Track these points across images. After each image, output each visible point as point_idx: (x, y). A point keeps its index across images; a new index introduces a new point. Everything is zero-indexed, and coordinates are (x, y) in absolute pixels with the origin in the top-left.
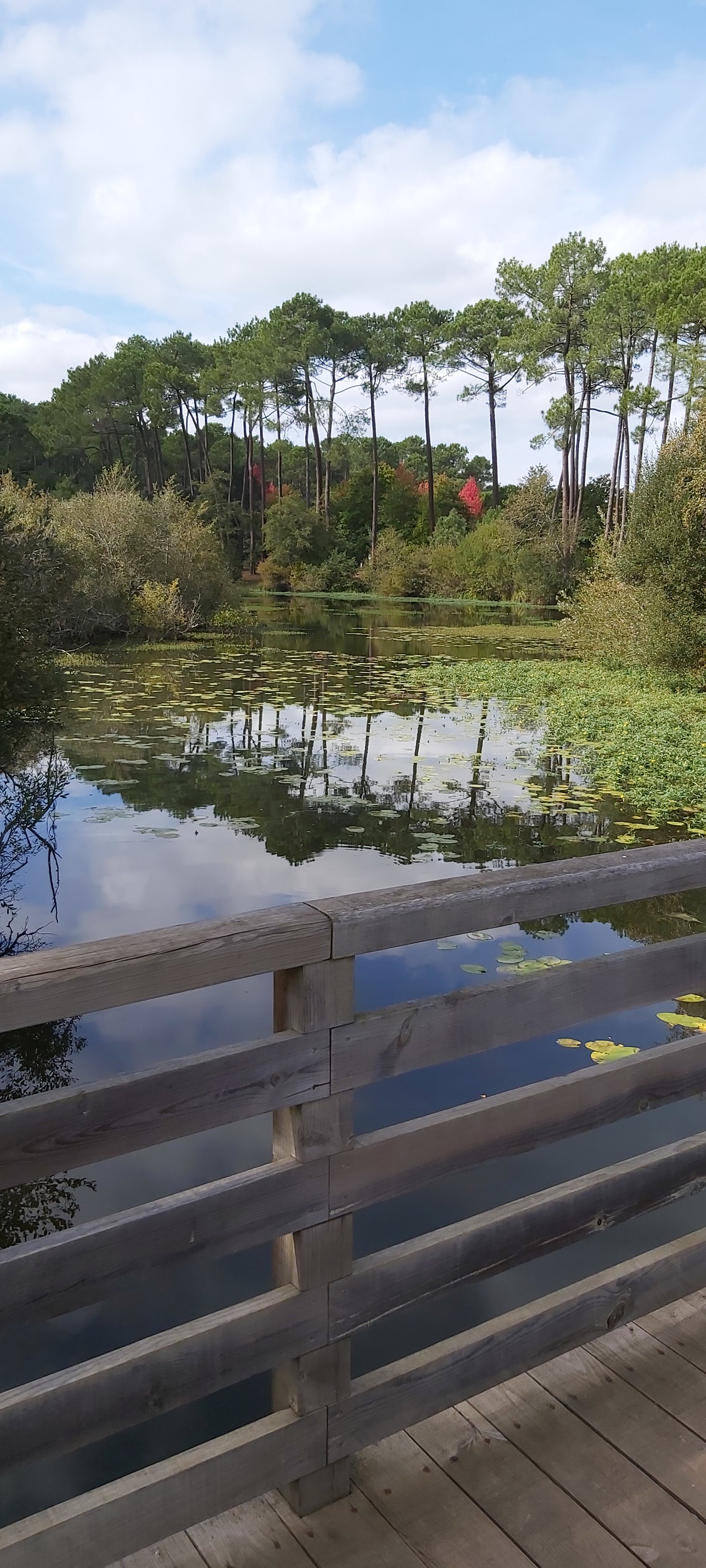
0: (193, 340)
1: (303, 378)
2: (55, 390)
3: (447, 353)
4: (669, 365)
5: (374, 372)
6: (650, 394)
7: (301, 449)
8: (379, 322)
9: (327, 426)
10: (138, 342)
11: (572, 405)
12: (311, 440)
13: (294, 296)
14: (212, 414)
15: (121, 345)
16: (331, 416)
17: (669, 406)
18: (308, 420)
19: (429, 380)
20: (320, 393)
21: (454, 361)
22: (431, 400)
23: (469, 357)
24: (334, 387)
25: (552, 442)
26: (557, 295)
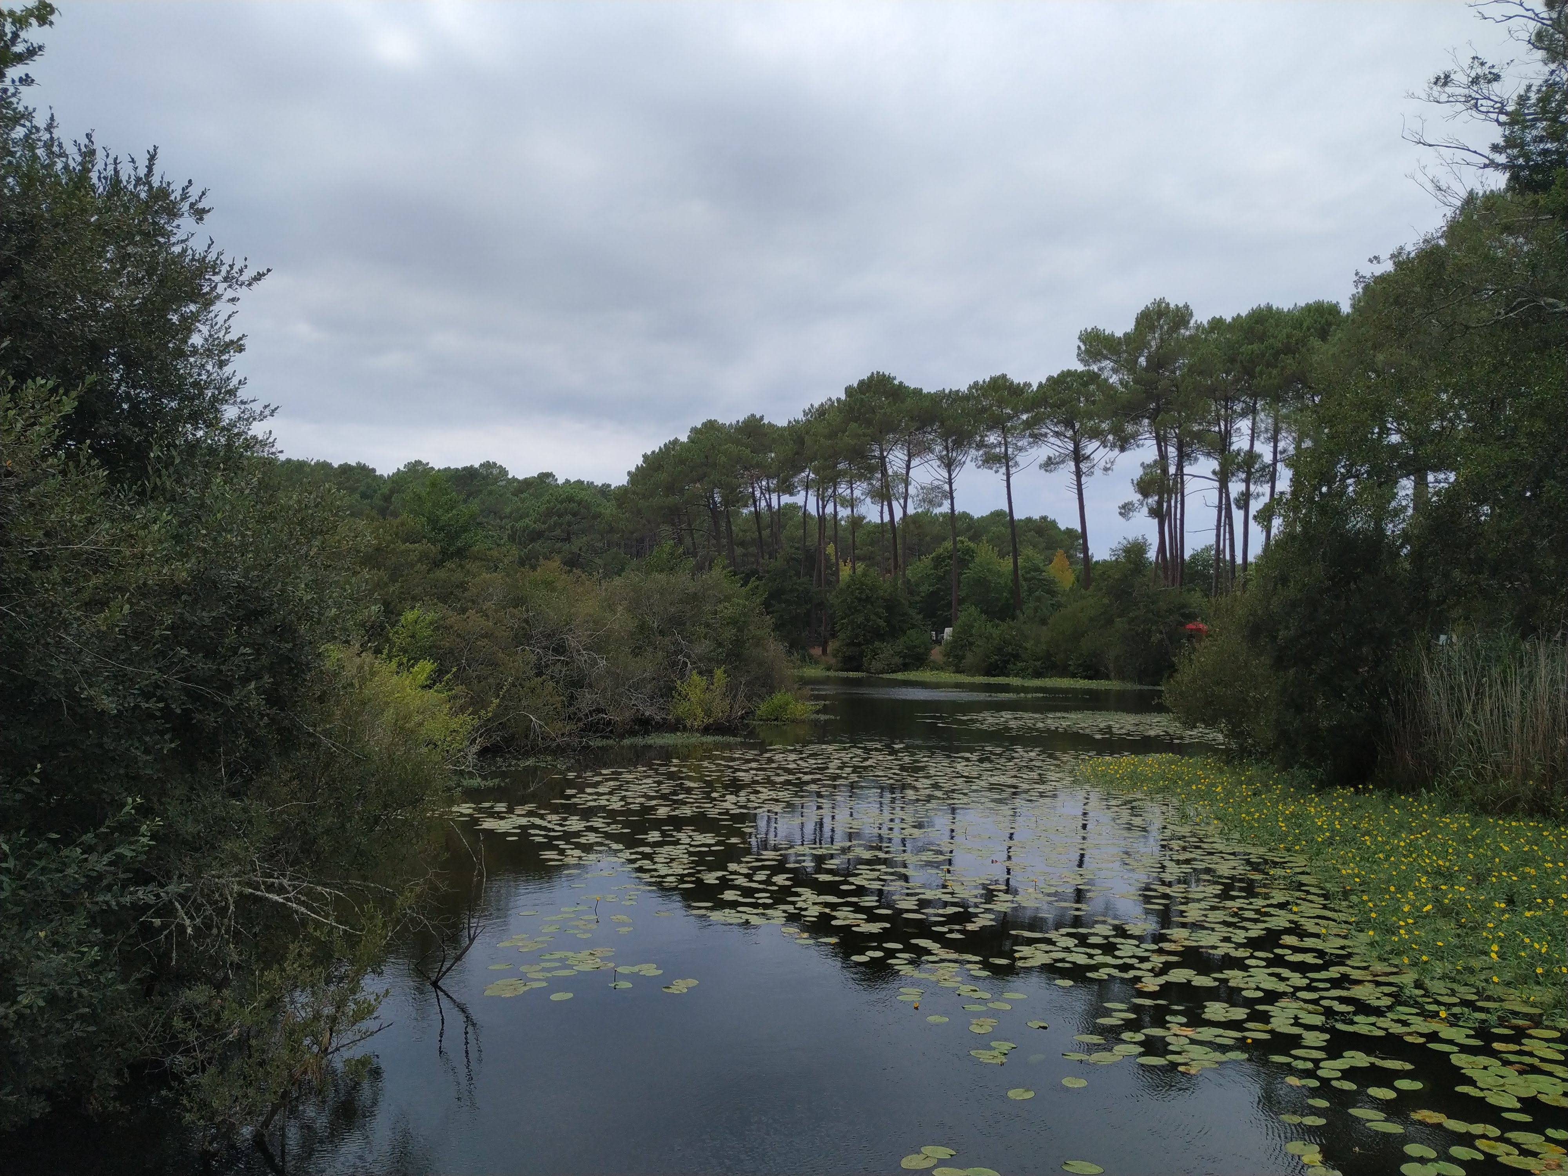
0: (766, 421)
1: (877, 453)
2: (629, 473)
3: (1028, 425)
4: (1271, 427)
5: (950, 445)
6: (1252, 457)
7: (876, 526)
8: (955, 397)
9: (902, 501)
10: (711, 426)
11: (1165, 471)
12: (887, 518)
13: (869, 375)
14: (784, 492)
15: (694, 430)
16: (907, 490)
17: (1275, 470)
18: (883, 495)
19: (1010, 451)
20: (895, 468)
21: (1036, 431)
22: (1012, 470)
23: (1052, 427)
24: (909, 461)
25: (1145, 510)
26: (1142, 361)
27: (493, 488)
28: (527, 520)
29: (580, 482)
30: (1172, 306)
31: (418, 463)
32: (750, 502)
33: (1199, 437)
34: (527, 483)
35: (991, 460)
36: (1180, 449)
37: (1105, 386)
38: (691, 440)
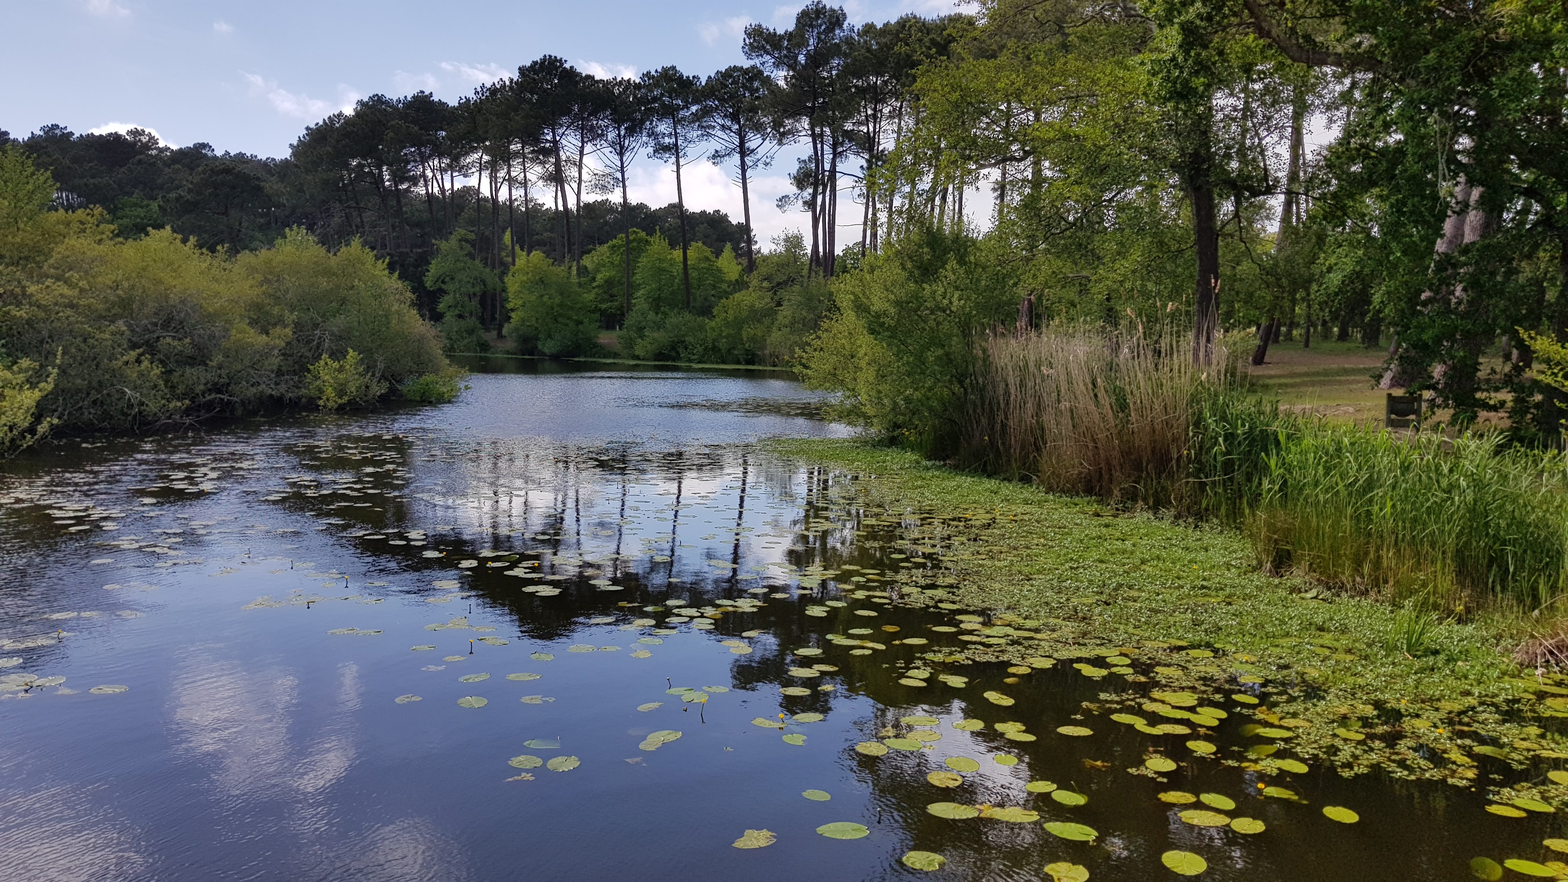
0: (435, 98)
1: (550, 137)
2: (292, 146)
3: (697, 117)
5: (623, 133)
7: (551, 213)
8: (625, 85)
9: (575, 186)
10: (378, 101)
11: (820, 166)
12: (560, 204)
13: (541, 56)
14: (457, 174)
15: (361, 103)
16: (580, 176)
18: (557, 178)
19: (680, 142)
20: (568, 154)
21: (704, 124)
22: (682, 161)
23: (719, 121)
24: (582, 147)
25: (800, 202)
26: (802, 59)
27: (142, 157)
28: (180, 191)
29: (241, 155)
30: (828, 7)
31: (55, 127)
32: (422, 182)
33: (850, 135)
34: (182, 154)
35: (661, 149)
36: (834, 146)
37: (767, 81)
38: (358, 114)
